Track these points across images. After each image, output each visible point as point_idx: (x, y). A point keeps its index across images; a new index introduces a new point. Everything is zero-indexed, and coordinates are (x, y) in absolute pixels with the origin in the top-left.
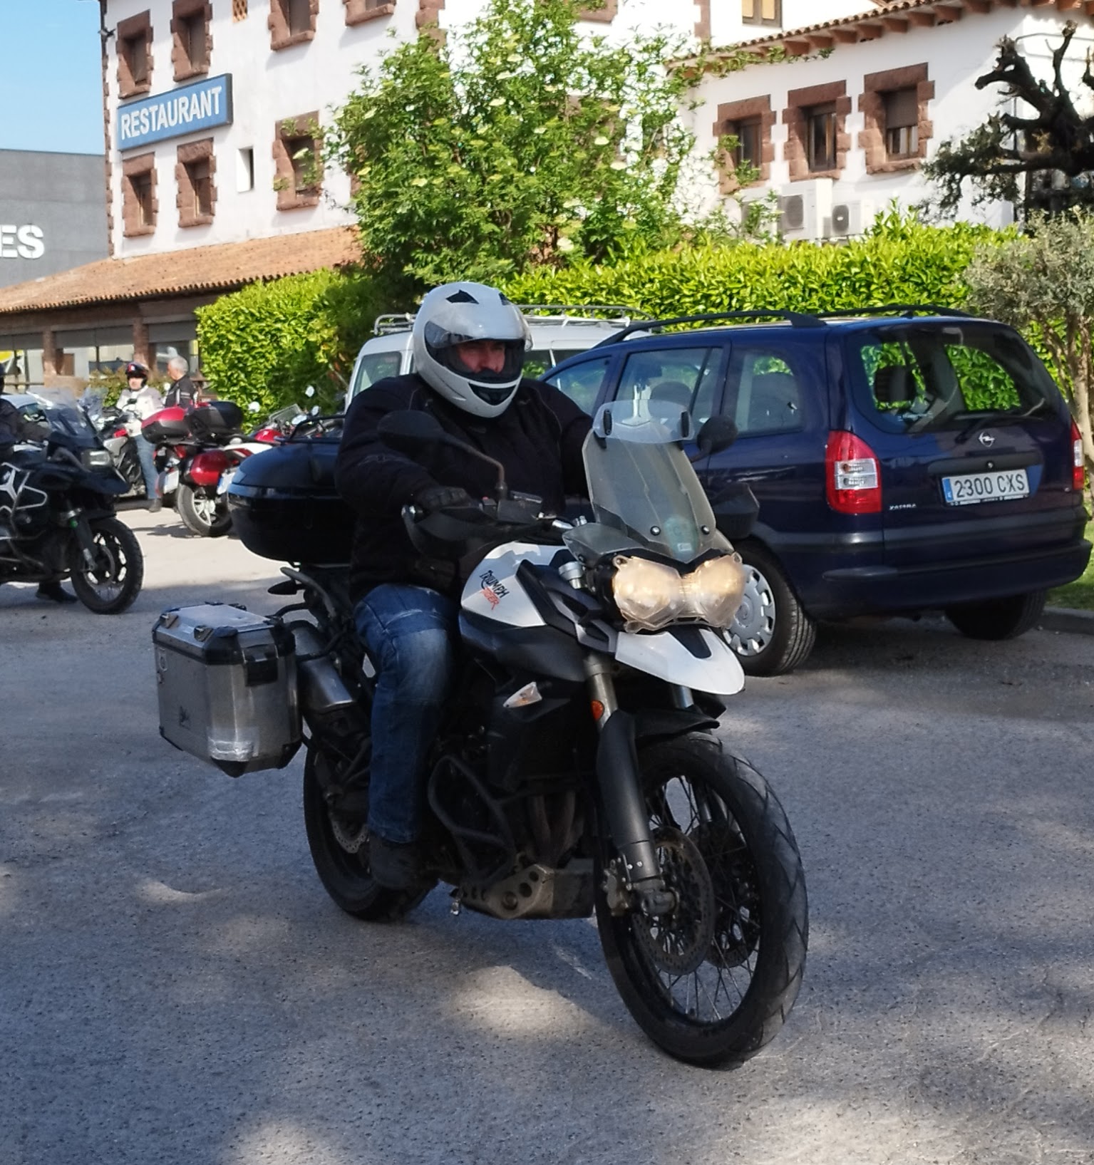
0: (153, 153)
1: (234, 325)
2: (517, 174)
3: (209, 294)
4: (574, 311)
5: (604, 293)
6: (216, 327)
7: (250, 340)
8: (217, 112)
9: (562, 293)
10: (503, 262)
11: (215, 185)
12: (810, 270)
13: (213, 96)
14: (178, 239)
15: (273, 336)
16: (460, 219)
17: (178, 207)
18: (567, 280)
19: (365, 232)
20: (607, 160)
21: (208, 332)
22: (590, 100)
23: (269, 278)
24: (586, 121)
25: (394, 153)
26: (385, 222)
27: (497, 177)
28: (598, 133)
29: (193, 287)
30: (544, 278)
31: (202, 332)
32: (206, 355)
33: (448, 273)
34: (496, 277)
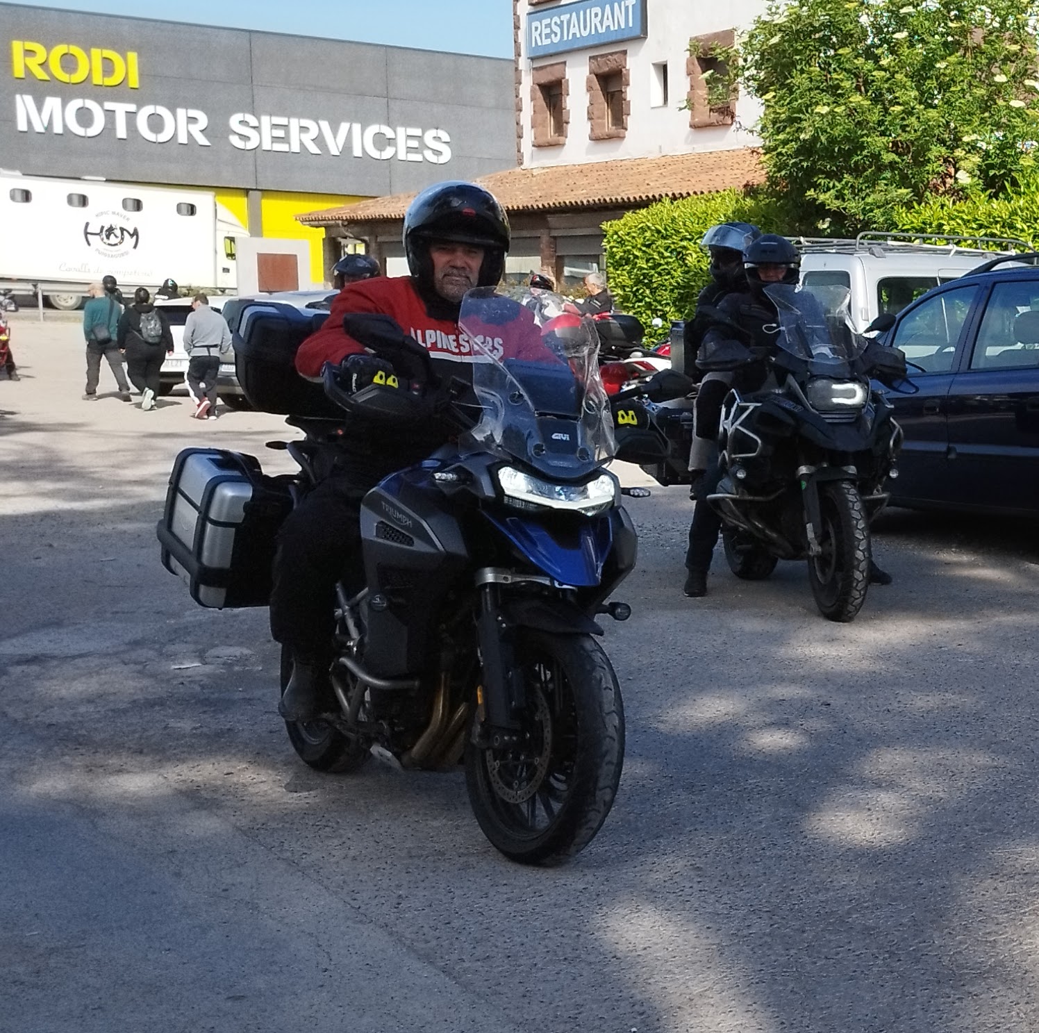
0: (565, 62)
1: (640, 241)
2: (917, 106)
3: (617, 208)
4: (969, 242)
5: (998, 226)
6: (621, 242)
7: (657, 257)
8: (631, 25)
9: (958, 224)
10: (904, 191)
11: (628, 99)
13: (627, 8)
14: (588, 152)
15: (679, 253)
16: (863, 148)
17: (590, 119)
18: (964, 212)
19: (768, 156)
20: (1007, 97)
21: (614, 247)
22: (993, 38)
23: (678, 196)
24: (987, 58)
25: (799, 80)
26: (788, 146)
27: (898, 108)
28: (998, 70)
29: (602, 201)
30: (942, 208)
31: (608, 247)
32: (611, 269)
33: (848, 199)
34: (895, 205)
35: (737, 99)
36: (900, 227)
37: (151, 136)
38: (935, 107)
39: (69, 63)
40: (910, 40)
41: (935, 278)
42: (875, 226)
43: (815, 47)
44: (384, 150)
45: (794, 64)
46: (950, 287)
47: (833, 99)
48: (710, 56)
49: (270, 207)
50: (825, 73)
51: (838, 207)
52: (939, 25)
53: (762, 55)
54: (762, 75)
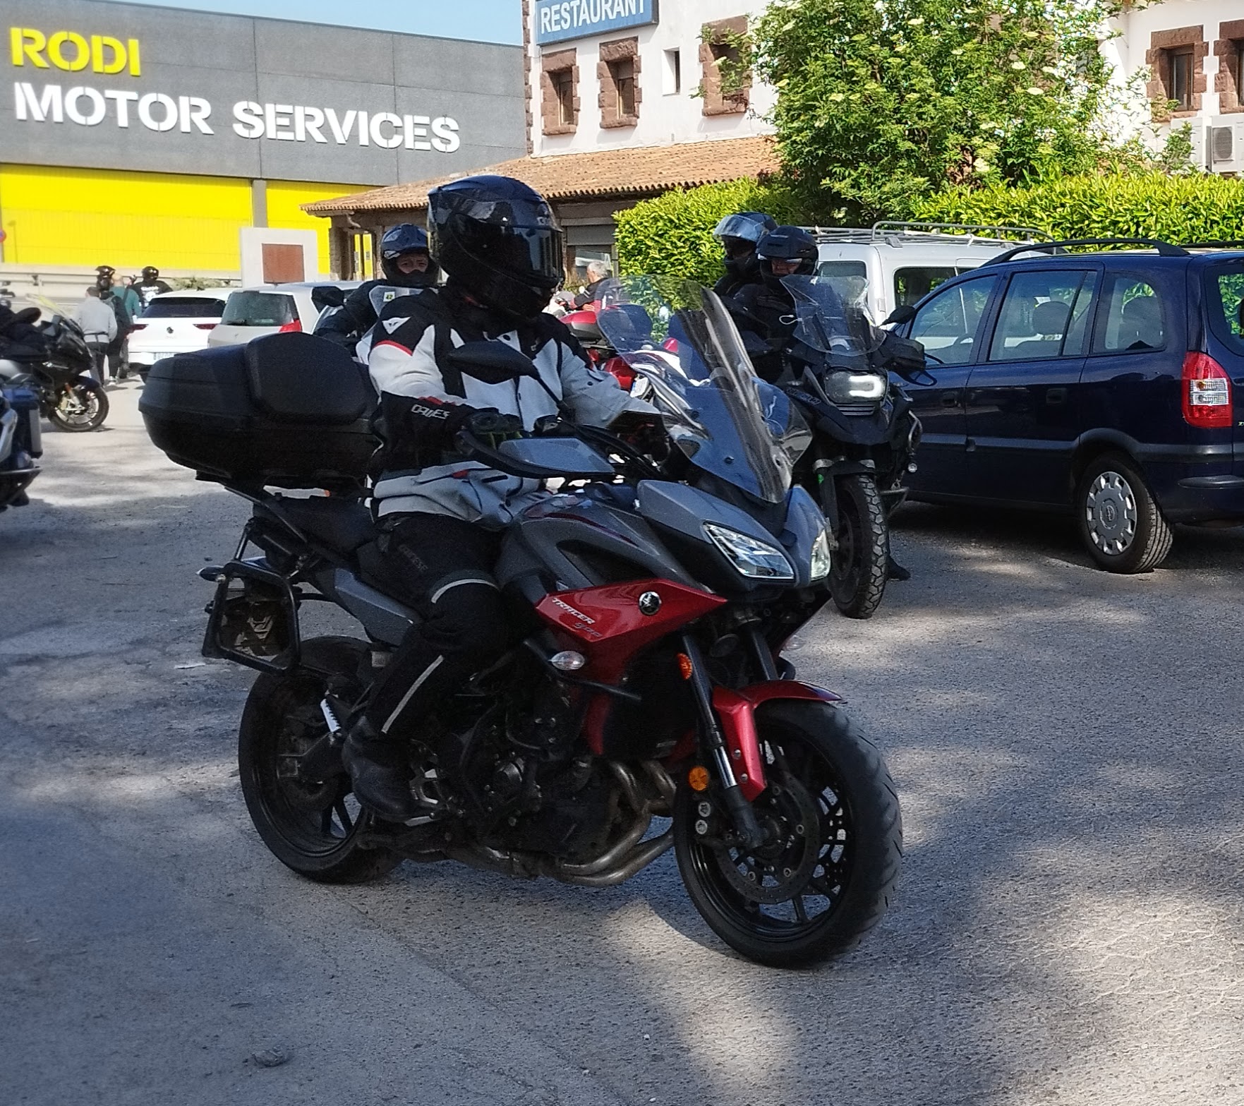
0: (575, 49)
1: (653, 231)
2: (934, 94)
3: (629, 198)
4: (988, 231)
5: (1017, 215)
6: (634, 232)
7: (670, 247)
8: (642, 11)
9: (976, 213)
10: (920, 179)
11: (640, 87)
12: (1212, 203)
14: (599, 142)
15: (693, 243)
16: (880, 136)
17: (600, 107)
18: (981, 201)
19: (782, 144)
20: (1025, 84)
21: (626, 237)
22: (1010, 24)
23: (690, 185)
24: (1005, 45)
25: (812, 67)
26: (803, 134)
27: (915, 96)
28: (1016, 57)
29: (614, 190)
30: (960, 197)
31: (620, 237)
32: (624, 259)
33: (865, 188)
34: (912, 194)
35: (751, 86)
36: (917, 215)
37: (152, 125)
38: (952, 94)
39: (68, 50)
40: (926, 27)
41: (953, 268)
42: (891, 215)
43: (829, 34)
44: (391, 138)
45: (808, 51)
46: (968, 277)
47: (848, 87)
48: (723, 43)
49: (275, 196)
50: (840, 60)
51: (854, 196)
52: (956, 10)
53: (776, 42)
54: (776, 62)
